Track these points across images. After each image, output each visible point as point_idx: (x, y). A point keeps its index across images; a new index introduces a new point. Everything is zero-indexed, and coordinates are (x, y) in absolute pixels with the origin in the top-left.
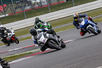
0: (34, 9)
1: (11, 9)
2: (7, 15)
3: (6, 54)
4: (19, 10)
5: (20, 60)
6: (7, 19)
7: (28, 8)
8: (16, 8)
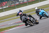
0: (20, 4)
1: (9, 4)
2: (7, 7)
3: (7, 26)
4: (13, 4)
5: (14, 28)
6: (7, 9)
7: (17, 3)
8: (12, 3)
